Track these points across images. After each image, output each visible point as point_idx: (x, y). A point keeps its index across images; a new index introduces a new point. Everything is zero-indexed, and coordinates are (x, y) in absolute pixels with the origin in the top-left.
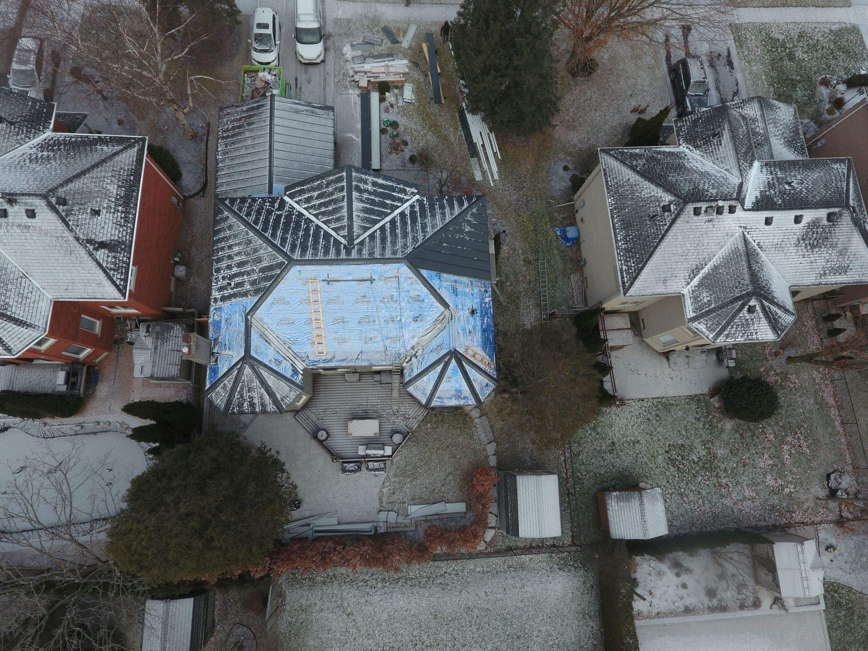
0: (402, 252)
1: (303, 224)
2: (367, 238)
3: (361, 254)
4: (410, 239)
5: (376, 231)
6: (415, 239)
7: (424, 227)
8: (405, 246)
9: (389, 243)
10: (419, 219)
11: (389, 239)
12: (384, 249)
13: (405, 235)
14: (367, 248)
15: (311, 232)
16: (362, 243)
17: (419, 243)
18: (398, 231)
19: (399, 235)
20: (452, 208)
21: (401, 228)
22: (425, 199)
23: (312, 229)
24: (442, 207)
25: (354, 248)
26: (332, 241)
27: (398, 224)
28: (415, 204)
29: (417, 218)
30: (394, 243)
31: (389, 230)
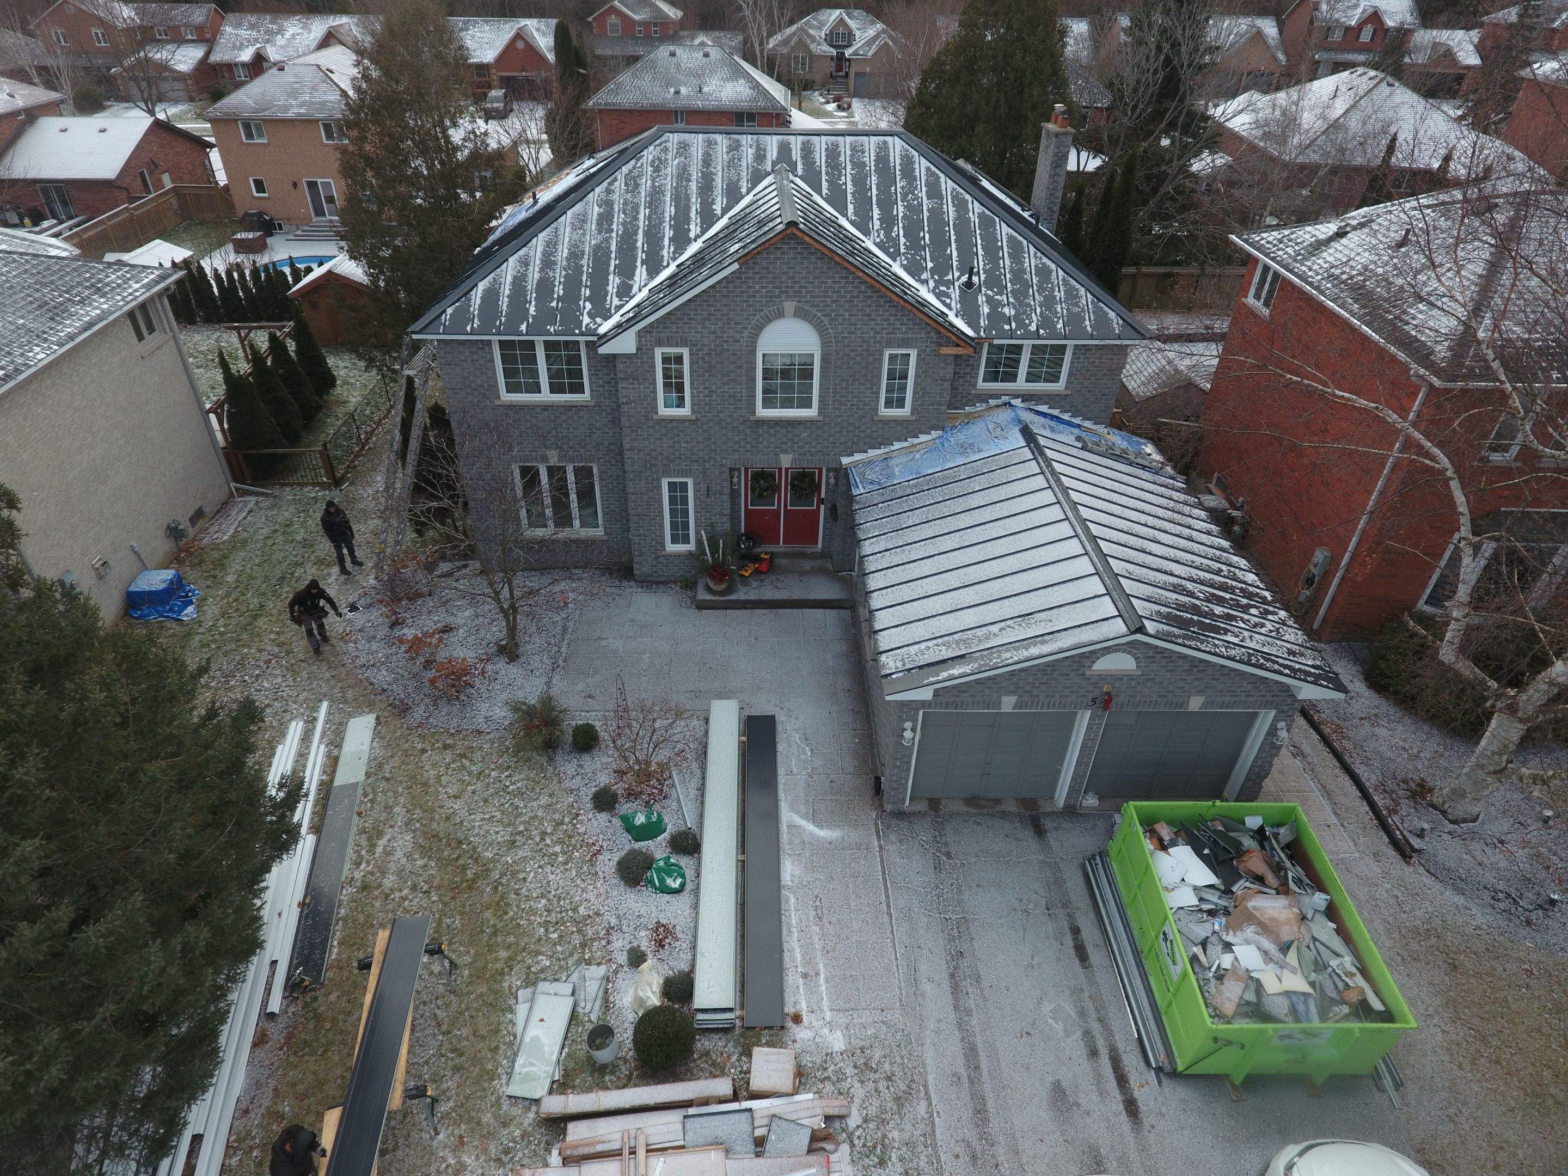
0: (666, 150)
1: (903, 240)
2: (744, 190)
3: (758, 148)
4: (645, 184)
5: (725, 211)
6: (633, 183)
7: (605, 219)
8: (657, 168)
9: (694, 177)
10: (613, 248)
11: (693, 186)
12: (707, 161)
13: (656, 195)
14: (744, 164)
15: (876, 213)
16: (756, 178)
17: (625, 169)
18: (669, 210)
19: (668, 199)
20: (519, 282)
21: (661, 221)
22: (586, 320)
23: (877, 224)
24: (545, 287)
25: (774, 164)
26: (825, 185)
27: (668, 233)
28: (616, 301)
29: (619, 249)
30: (683, 175)
31: (693, 214)
